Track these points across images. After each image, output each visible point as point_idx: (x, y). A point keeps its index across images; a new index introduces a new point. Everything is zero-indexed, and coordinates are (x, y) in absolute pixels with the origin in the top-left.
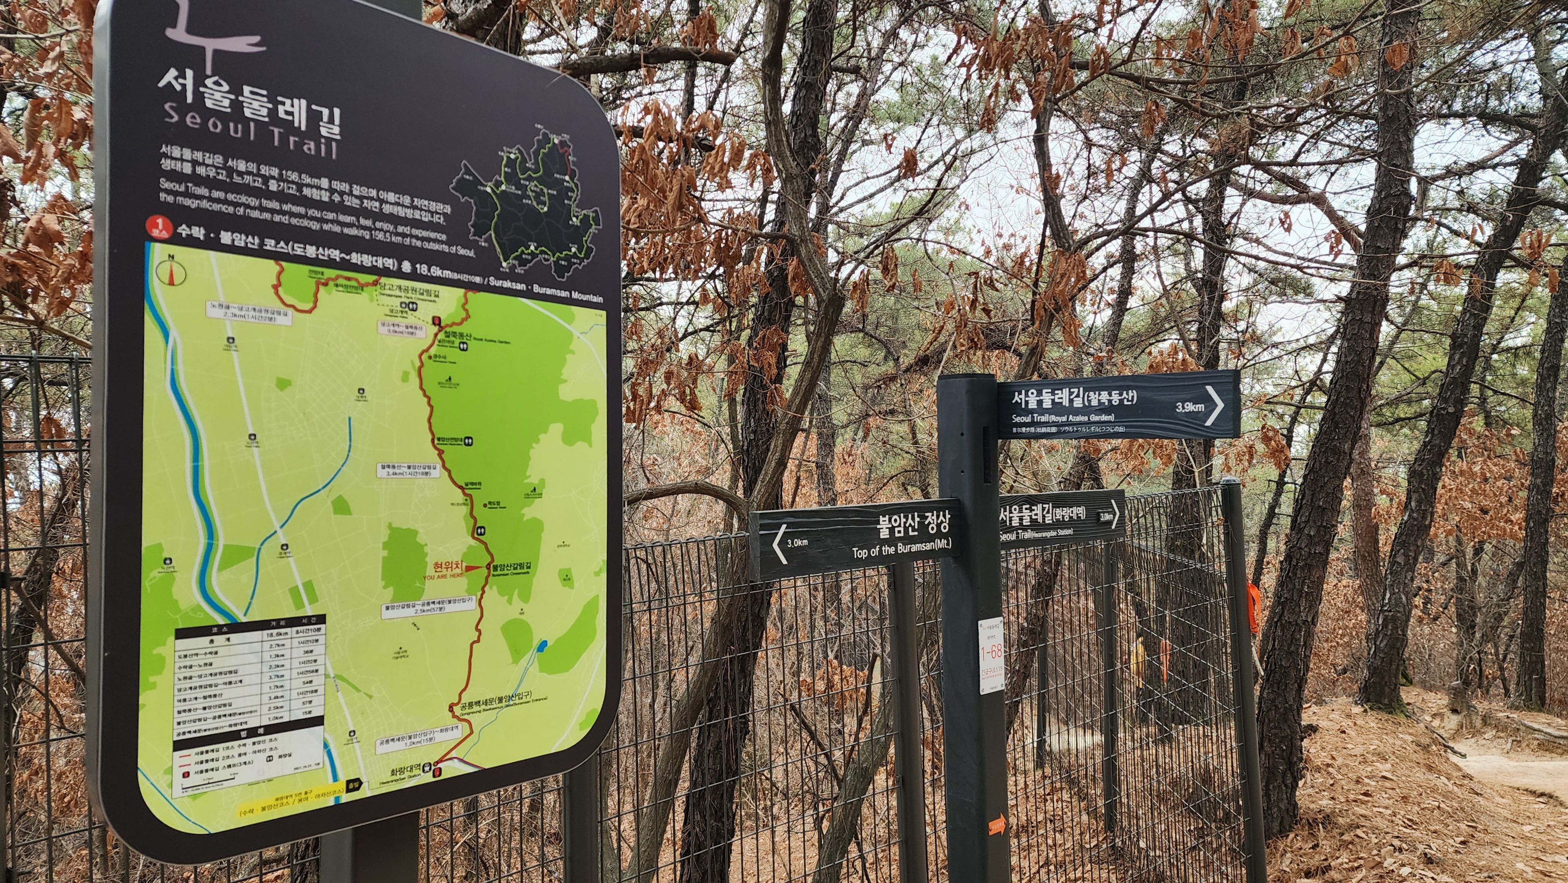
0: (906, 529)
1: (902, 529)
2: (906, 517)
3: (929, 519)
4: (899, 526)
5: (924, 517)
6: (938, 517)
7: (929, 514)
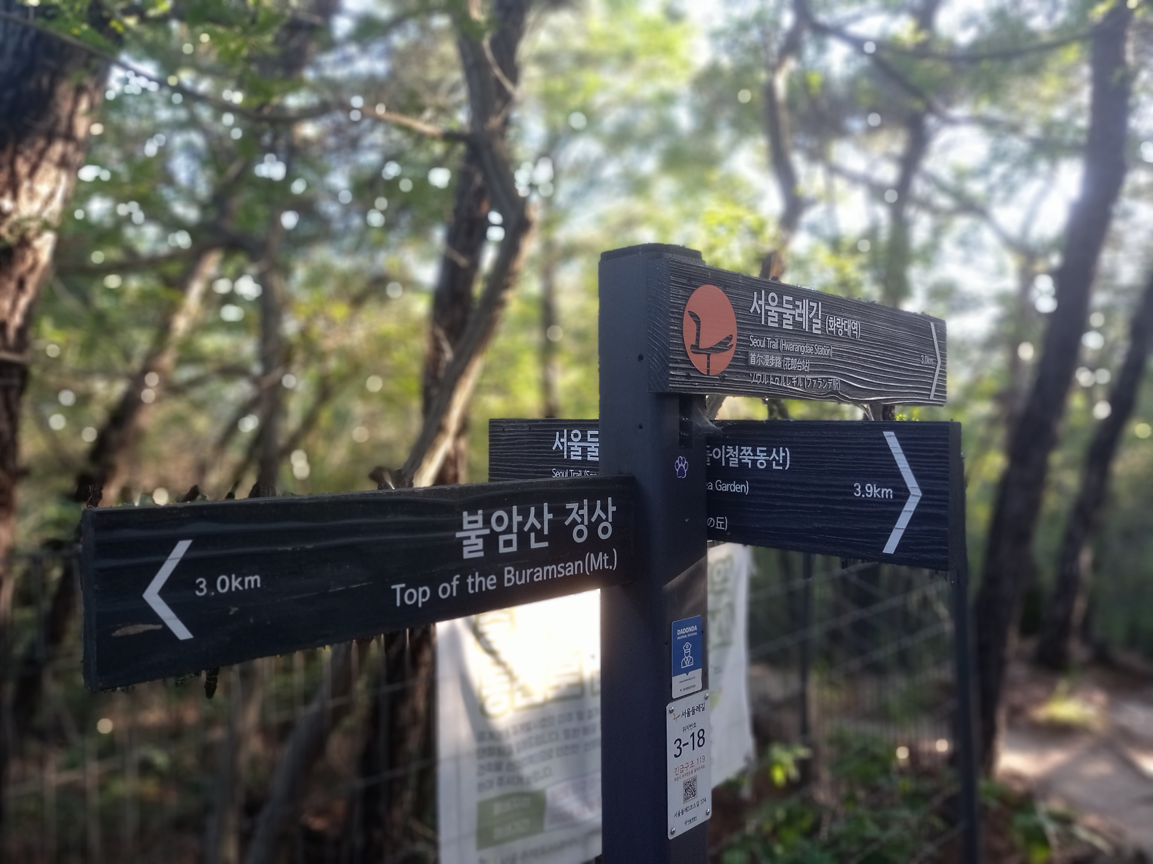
0: (523, 538)
1: (514, 537)
2: (525, 514)
3: (574, 515)
4: (509, 530)
5: (561, 512)
6: (591, 512)
7: (575, 506)
